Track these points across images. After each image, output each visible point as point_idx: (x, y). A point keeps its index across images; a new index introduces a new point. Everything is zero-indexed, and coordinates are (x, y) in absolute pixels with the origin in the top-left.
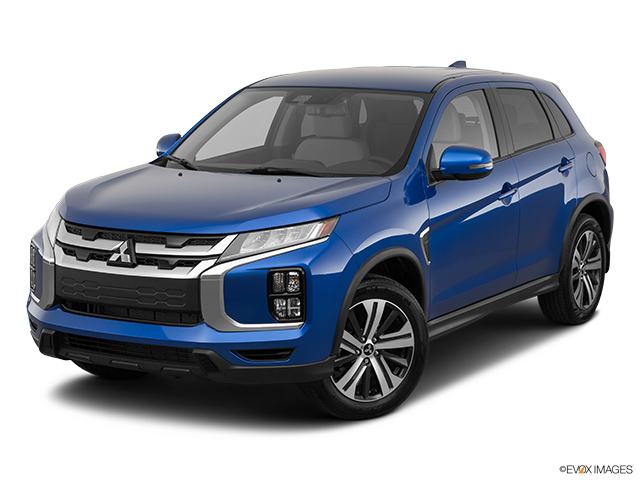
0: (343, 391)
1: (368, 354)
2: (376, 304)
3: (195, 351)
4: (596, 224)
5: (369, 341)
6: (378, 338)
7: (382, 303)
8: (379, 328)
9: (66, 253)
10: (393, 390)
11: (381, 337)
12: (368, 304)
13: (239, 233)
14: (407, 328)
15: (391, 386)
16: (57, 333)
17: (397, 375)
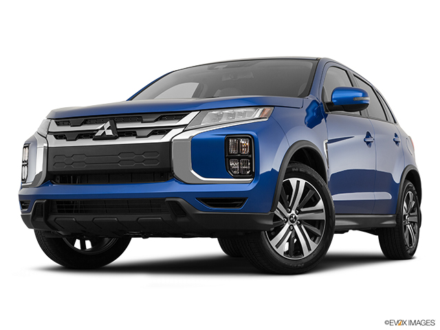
0: (275, 248)
1: (292, 222)
2: (298, 182)
3: (167, 200)
4: (414, 189)
5: (293, 212)
6: (299, 211)
7: (303, 182)
8: (300, 202)
9: (57, 138)
10: (311, 252)
11: (302, 210)
12: (293, 181)
13: (200, 110)
14: (320, 204)
15: (309, 249)
16: (48, 201)
17: (314, 241)
